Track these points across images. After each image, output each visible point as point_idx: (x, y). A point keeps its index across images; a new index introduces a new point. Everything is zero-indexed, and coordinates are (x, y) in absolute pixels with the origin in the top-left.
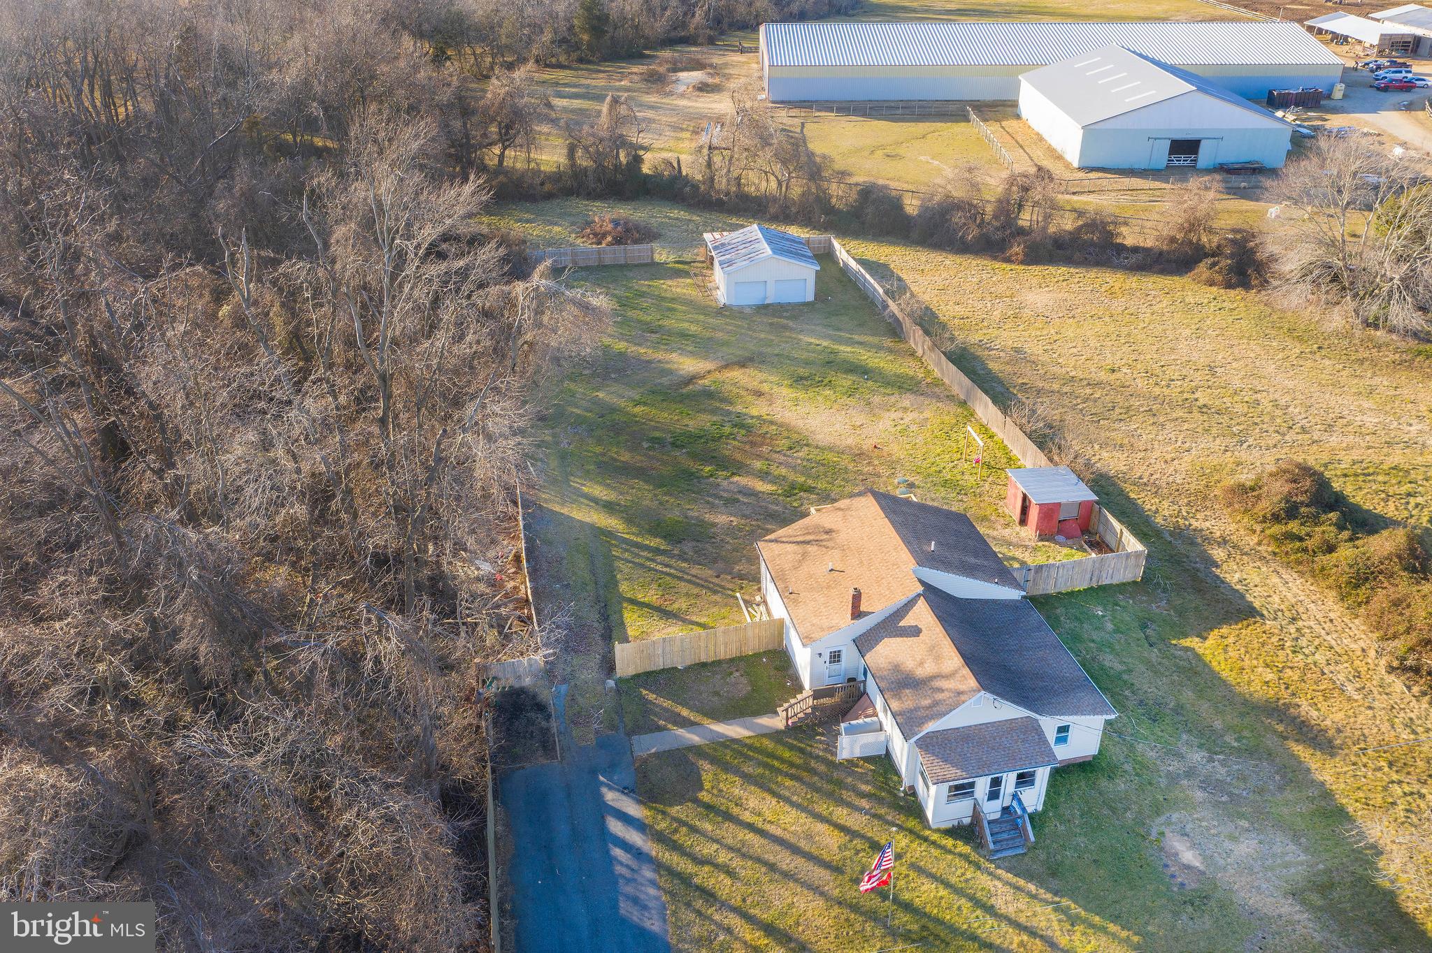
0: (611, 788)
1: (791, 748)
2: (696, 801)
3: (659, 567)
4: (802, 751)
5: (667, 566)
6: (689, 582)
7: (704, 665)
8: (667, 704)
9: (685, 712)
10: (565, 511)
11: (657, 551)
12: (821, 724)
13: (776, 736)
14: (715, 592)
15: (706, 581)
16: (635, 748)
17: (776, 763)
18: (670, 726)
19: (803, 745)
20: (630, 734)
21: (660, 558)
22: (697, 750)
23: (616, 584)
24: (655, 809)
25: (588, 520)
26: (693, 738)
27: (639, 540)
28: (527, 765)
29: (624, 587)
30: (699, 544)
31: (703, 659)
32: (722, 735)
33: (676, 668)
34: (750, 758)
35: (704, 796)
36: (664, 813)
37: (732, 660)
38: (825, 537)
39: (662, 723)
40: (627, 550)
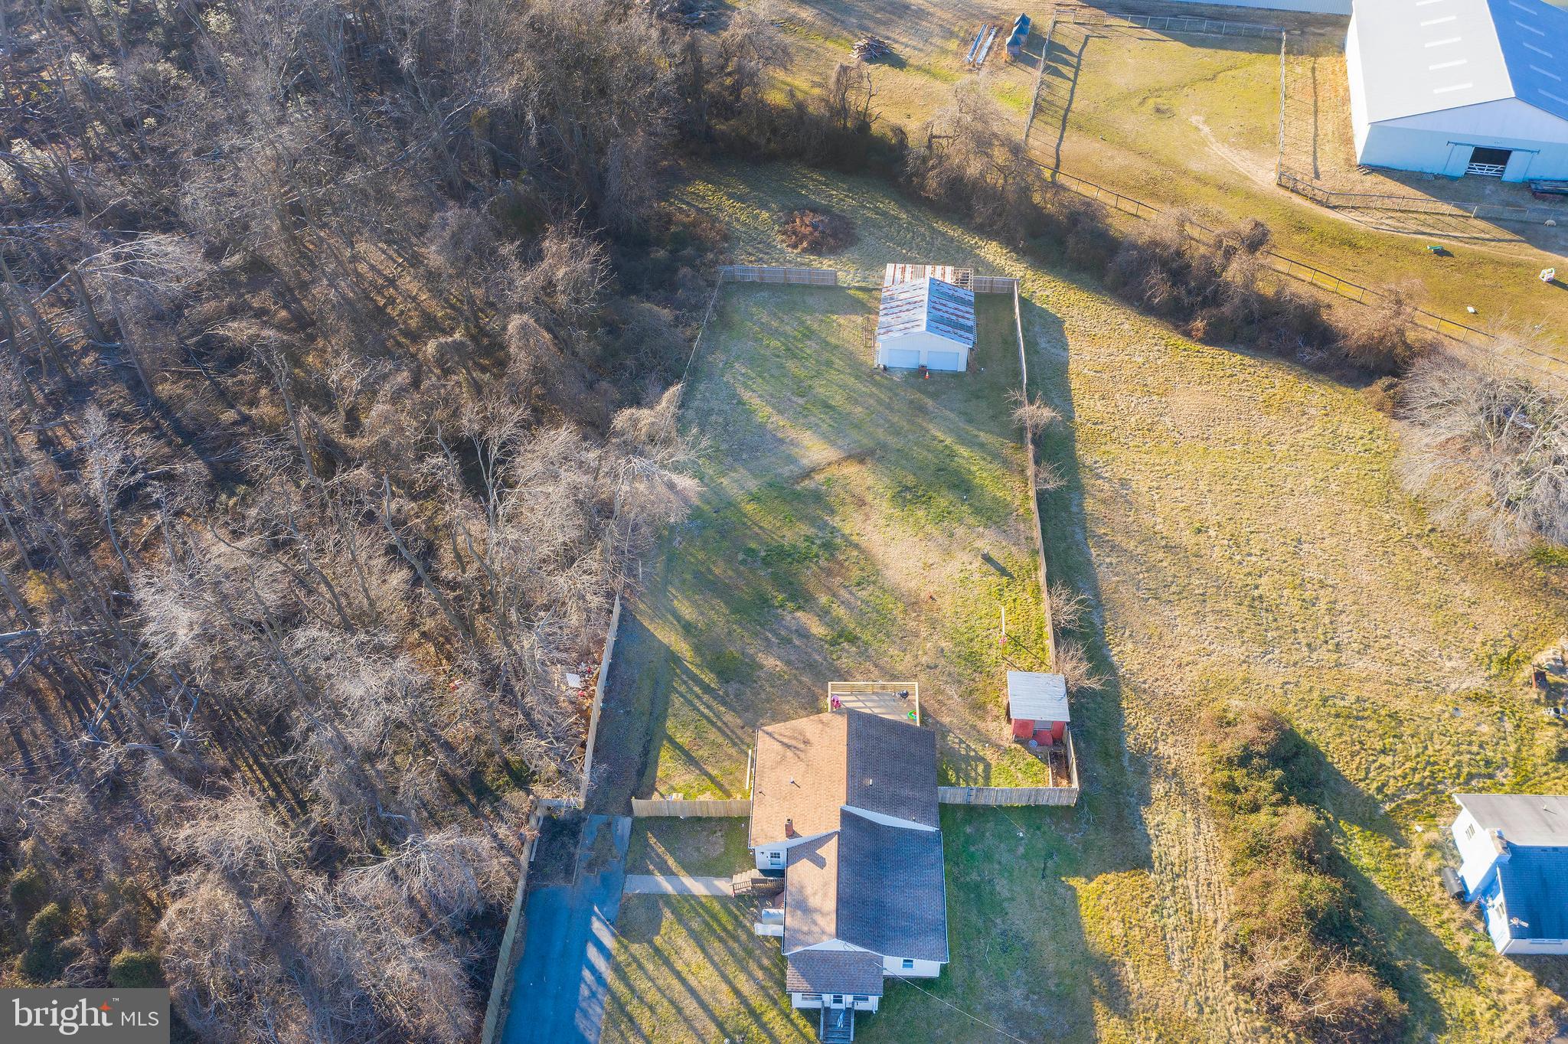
0: (599, 918)
1: (730, 913)
2: (651, 942)
3: (702, 708)
4: (736, 918)
5: (708, 707)
6: (719, 729)
7: (699, 819)
8: (661, 850)
9: (671, 862)
11: (707, 689)
12: (757, 898)
13: (723, 899)
14: (734, 744)
15: (732, 731)
16: (627, 885)
17: (715, 926)
18: (656, 872)
19: (738, 913)
20: (626, 872)
21: (706, 697)
22: (665, 897)
23: (665, 718)
24: (619, 942)
25: (666, 641)
26: (666, 886)
27: (697, 671)
28: (551, 885)
29: (670, 724)
30: (742, 687)
31: (699, 815)
32: (688, 890)
33: (678, 818)
34: (698, 914)
35: (658, 940)
36: (626, 948)
37: (721, 819)
38: (802, 746)
39: (651, 867)
40: (685, 683)
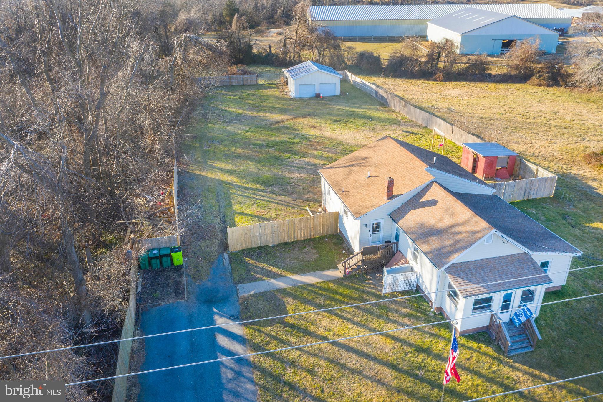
0: (221, 316)
1: (349, 288)
2: (283, 322)
3: (258, 197)
4: (356, 289)
5: (263, 196)
6: (277, 203)
7: (287, 244)
8: (262, 265)
9: (275, 270)
10: (203, 174)
11: (258, 190)
12: (368, 273)
13: (338, 281)
14: (293, 208)
15: (288, 203)
16: (240, 291)
17: (339, 297)
18: (265, 278)
19: (357, 286)
20: (236, 283)
21: (258, 193)
22: (284, 292)
23: (231, 205)
24: (253, 329)
25: (217, 177)
26: (280, 284)
27: (247, 185)
28: (162, 303)
29: (236, 207)
30: (282, 187)
31: (286, 240)
32: (298, 281)
33: (269, 246)
34: (318, 294)
35: (289, 319)
36: (260, 331)
37: (305, 241)
38: (363, 161)
39: (259, 276)
40: (239, 190)
